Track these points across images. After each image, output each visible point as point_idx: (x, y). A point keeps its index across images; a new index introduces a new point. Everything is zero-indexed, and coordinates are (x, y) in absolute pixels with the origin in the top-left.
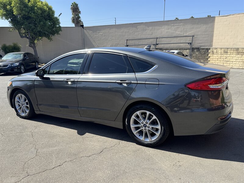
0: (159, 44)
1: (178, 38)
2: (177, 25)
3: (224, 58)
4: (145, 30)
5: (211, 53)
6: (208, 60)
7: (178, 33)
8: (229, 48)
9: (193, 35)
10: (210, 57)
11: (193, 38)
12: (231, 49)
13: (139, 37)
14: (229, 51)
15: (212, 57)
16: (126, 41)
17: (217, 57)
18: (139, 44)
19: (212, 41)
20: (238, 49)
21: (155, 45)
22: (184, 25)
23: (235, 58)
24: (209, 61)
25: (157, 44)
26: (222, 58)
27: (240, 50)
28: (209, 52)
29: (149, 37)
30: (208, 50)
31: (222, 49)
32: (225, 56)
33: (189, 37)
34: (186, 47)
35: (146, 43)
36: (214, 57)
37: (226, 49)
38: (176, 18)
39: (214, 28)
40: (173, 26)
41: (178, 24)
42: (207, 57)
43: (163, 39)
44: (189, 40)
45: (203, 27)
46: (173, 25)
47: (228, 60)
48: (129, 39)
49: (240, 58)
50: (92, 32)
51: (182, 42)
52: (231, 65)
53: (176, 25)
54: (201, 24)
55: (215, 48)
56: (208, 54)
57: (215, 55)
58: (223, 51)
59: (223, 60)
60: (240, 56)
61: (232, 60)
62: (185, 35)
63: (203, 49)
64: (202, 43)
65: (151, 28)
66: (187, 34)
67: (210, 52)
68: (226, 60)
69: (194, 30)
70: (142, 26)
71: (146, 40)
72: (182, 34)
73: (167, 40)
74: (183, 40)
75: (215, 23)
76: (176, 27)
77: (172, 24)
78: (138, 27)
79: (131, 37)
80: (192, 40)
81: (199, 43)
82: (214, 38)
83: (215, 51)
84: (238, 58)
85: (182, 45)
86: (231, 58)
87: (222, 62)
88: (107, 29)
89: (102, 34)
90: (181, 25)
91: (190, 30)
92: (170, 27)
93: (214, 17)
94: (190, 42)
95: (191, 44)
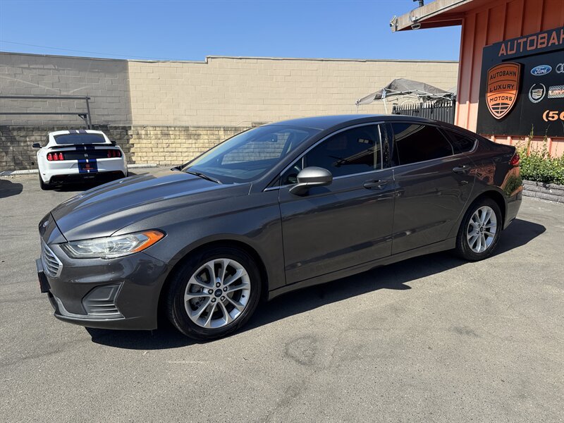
1: (48, 100)
2: (38, 68)
3: (165, 146)
5: (134, 136)
6: (131, 151)
7: (44, 87)
8: (171, 127)
9: (84, 95)
10: (133, 144)
11: (87, 102)
12: (175, 127)
14: (171, 133)
15: (139, 145)
17: (150, 145)
19: (128, 112)
20: (186, 129)
22: (58, 70)
23: (186, 145)
24: (134, 153)
26: (160, 146)
27: (192, 130)
28: (129, 134)
30: (127, 131)
31: (158, 129)
32: (165, 141)
33: (76, 101)
34: (72, 122)
36: (144, 145)
37: (165, 129)
39: (128, 85)
40: (28, 68)
41: (42, 66)
42: (128, 146)
44: (77, 106)
45: (106, 81)
46: (26, 66)
47: (173, 150)
49: (193, 146)
51: (59, 112)
52: (181, 158)
53: (34, 68)
54: (98, 72)
55: (140, 126)
56: (128, 140)
57: (145, 141)
58: (159, 132)
59: (162, 150)
60: (194, 141)
61: (180, 150)
62: (64, 93)
63: (116, 128)
64: (108, 115)
66: (70, 93)
67: (132, 135)
68: (169, 149)
69: (85, 85)
72: (56, 91)
73: (15, 103)
74: (62, 106)
75: (128, 73)
76: (37, 72)
77: (24, 63)
80: (88, 108)
81: (103, 115)
82: (133, 105)
83: (143, 132)
84: (190, 146)
85: (60, 117)
86: (178, 145)
87: (162, 154)
90: (50, 69)
91: (77, 85)
92: (19, 71)
93: (125, 62)
94: (80, 111)
95: (85, 116)
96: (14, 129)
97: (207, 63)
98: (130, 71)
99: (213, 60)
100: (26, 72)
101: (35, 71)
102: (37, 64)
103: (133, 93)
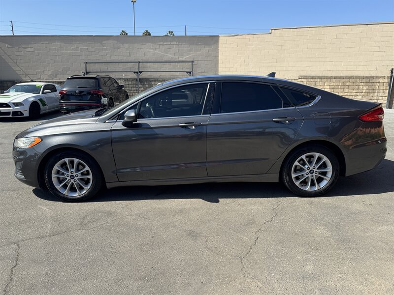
0: (143, 72)
1: (172, 63)
4: (118, 48)
7: (170, 56)
9: (191, 60)
11: (192, 64)
13: (108, 59)
16: (83, 65)
18: (108, 71)
19: (217, 70)
21: (137, 73)
22: (178, 45)
25: (141, 72)
29: (125, 59)
33: (186, 64)
35: (122, 68)
38: (123, 31)
39: (218, 52)
40: (163, 45)
41: (170, 43)
43: (149, 64)
44: (187, 67)
45: (205, 50)
46: (162, 43)
48: (89, 62)
50: (9, 46)
51: (177, 70)
53: (166, 45)
54: (201, 45)
62: (181, 59)
64: (204, 72)
65: (126, 45)
66: (184, 59)
69: (193, 54)
70: (111, 42)
71: (120, 64)
72: (176, 58)
73: (155, 66)
75: (218, 44)
76: (167, 46)
78: (104, 42)
79: (92, 58)
80: (192, 68)
81: (201, 72)
82: (220, 66)
85: (177, 74)
88: (41, 42)
89: (32, 50)
90: (174, 45)
91: (188, 53)
92: (158, 46)
93: (218, 37)
94: (188, 70)
95: (190, 73)
96: (152, 81)
97: (271, 33)
98: (220, 43)
99: (275, 31)
100: (161, 46)
101: (165, 46)
102: (167, 42)
103: (221, 57)
